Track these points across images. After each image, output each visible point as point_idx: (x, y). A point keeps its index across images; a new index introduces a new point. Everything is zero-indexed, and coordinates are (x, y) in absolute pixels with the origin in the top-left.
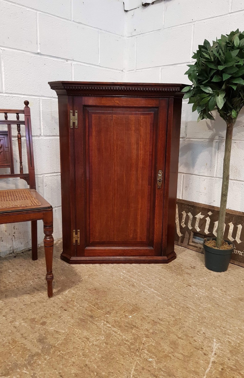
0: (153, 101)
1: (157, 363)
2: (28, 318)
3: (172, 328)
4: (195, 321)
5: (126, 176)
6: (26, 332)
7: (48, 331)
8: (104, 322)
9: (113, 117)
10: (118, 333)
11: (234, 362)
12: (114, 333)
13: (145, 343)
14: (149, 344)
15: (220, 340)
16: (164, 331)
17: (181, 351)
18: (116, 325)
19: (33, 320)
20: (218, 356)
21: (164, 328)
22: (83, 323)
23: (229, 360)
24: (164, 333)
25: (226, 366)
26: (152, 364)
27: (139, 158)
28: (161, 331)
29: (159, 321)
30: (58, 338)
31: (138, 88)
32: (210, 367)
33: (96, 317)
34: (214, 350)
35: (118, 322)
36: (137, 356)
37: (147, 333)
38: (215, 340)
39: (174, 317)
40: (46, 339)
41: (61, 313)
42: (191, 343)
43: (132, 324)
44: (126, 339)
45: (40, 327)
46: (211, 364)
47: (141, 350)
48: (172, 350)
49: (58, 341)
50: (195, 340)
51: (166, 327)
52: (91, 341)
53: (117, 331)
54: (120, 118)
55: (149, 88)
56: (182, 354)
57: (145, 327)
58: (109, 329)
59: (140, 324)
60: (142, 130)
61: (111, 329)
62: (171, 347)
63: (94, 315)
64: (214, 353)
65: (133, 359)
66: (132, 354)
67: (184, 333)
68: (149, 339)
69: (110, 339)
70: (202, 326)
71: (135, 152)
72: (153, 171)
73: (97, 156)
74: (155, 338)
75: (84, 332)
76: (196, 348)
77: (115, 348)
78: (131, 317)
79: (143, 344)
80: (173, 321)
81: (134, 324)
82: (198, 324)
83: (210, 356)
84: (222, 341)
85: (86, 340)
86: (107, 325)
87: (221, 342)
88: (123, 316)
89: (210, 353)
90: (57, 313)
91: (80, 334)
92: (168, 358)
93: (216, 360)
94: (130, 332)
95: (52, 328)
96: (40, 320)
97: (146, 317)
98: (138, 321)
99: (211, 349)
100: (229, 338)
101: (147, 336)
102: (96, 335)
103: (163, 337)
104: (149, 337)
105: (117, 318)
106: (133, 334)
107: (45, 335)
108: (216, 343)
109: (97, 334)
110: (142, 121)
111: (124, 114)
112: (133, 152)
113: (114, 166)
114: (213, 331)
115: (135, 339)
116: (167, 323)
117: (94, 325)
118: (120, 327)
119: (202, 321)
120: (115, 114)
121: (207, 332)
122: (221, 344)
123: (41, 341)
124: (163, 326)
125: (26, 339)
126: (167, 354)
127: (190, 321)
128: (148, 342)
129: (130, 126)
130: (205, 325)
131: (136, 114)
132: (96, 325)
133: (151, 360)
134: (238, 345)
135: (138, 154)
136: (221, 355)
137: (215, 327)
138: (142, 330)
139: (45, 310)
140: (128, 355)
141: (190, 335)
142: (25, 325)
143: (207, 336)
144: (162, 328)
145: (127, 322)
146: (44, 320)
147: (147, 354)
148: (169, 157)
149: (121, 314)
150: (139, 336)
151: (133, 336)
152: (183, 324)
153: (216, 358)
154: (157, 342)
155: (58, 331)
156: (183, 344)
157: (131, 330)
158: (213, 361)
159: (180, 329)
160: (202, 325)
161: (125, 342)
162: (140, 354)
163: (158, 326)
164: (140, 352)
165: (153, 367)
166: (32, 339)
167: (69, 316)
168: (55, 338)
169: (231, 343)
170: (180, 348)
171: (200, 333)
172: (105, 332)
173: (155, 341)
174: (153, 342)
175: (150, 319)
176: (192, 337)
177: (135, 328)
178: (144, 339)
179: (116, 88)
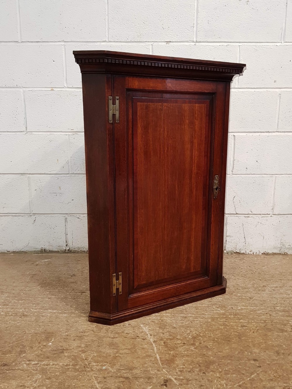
1: (112, 367)
3: (100, 334)
8: (25, 363)
10: (51, 364)
11: (168, 333)
12: (46, 366)
13: (87, 358)
14: (92, 357)
16: (94, 339)
17: (123, 347)
18: (42, 359)
20: (154, 336)
21: (92, 337)
23: (164, 334)
24: (96, 341)
25: (165, 340)
26: (109, 370)
28: (93, 341)
29: (83, 334)
32: (155, 346)
33: (12, 363)
34: (148, 333)
35: (42, 355)
36: (89, 371)
37: (80, 349)
38: (142, 326)
42: (126, 337)
44: (65, 364)
46: (154, 344)
47: (89, 365)
48: (115, 350)
50: (127, 333)
51: (93, 335)
52: (28, 385)
53: (49, 363)
56: (126, 349)
57: (74, 345)
59: (66, 345)
61: (39, 365)
62: (113, 349)
63: (6, 362)
64: (149, 335)
65: (88, 376)
66: (83, 373)
67: (113, 332)
69: (49, 373)
74: (92, 349)
76: (133, 339)
77: (62, 377)
78: (51, 344)
81: (62, 348)
83: (148, 339)
86: (31, 363)
87: (147, 325)
88: (42, 347)
89: (146, 336)
92: (118, 358)
93: (155, 339)
94: (63, 357)
97: (67, 337)
98: (63, 344)
99: (145, 333)
100: (150, 319)
101: (83, 352)
102: (29, 378)
103: (99, 345)
104: (86, 352)
105: (37, 352)
106: (69, 357)
108: (144, 327)
109: (29, 376)
115: (74, 360)
116: (93, 332)
118: (48, 358)
121: (131, 323)
124: (91, 336)
126: (114, 355)
128: (89, 355)
132: (19, 369)
133: (104, 368)
134: (161, 321)
136: (155, 334)
138: (74, 349)
140: (81, 376)
141: (120, 332)
143: (133, 325)
144: (91, 338)
145: (51, 350)
147: (97, 365)
149: (37, 347)
150: (75, 356)
151: (70, 359)
153: (154, 338)
154: (97, 351)
156: (120, 341)
157: (62, 355)
158: (153, 341)
159: (107, 331)
161: (66, 367)
162: (91, 369)
163: (86, 338)
164: (89, 367)
165: (111, 372)
169: (155, 322)
170: (121, 345)
171: (126, 326)
172: (37, 370)
173: (94, 352)
174: (93, 353)
175: (73, 336)
176: (123, 332)
177: (65, 351)
178: (83, 355)
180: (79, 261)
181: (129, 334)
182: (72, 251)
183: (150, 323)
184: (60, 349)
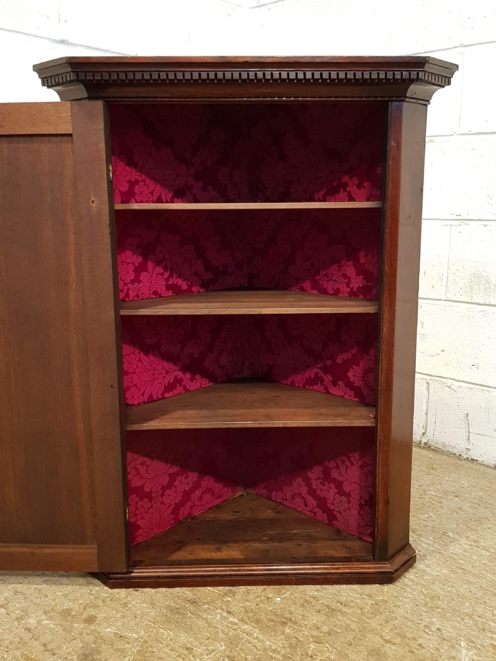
2: (55, 608)
3: (370, 621)
4: (417, 606)
6: (53, 639)
7: (101, 636)
8: (221, 614)
10: (255, 635)
12: (245, 635)
13: (315, 655)
14: (324, 658)
15: (474, 643)
16: (352, 627)
18: (249, 619)
19: (67, 613)
21: (353, 621)
22: (177, 616)
24: (354, 632)
28: (347, 628)
29: (340, 606)
30: (123, 651)
33: (205, 603)
35: (252, 612)
37: (316, 633)
38: (463, 644)
39: (371, 597)
40: (99, 653)
41: (126, 597)
42: (413, 652)
43: (282, 616)
44: (274, 648)
45: (83, 628)
49: (125, 657)
50: (420, 645)
51: (357, 618)
52: (197, 653)
53: (251, 632)
57: (312, 620)
58: (235, 627)
59: (299, 615)
61: (237, 627)
63: (199, 598)
67: (396, 631)
68: (321, 646)
69: (238, 650)
70: (433, 615)
74: (335, 643)
75: (180, 636)
78: (279, 599)
79: (311, 657)
80: (371, 605)
81: (288, 616)
82: (425, 612)
84: (480, 645)
85: (185, 652)
86: (229, 618)
87: (476, 648)
88: (263, 598)
90: (117, 596)
91: (171, 640)
94: (280, 633)
95: (109, 630)
96: (82, 614)
97: (312, 600)
98: (296, 609)
100: (492, 638)
101: (318, 641)
102: (207, 642)
103: (353, 641)
104: (321, 643)
105: (250, 604)
106: (288, 638)
107: (95, 645)
108: (467, 649)
109: (209, 638)
114: (458, 625)
115: (293, 647)
116: (359, 612)
117: (200, 619)
118: (258, 621)
119: (432, 604)
121: (445, 628)
122: (476, 651)
123: (87, 658)
124: (351, 617)
125: (53, 655)
127: (407, 606)
128: (321, 652)
130: (440, 612)
132: (205, 619)
137: (463, 616)
138: (307, 628)
139: (91, 591)
141: (410, 635)
142: (49, 624)
143: (445, 635)
144: (349, 622)
145: (272, 611)
146: (92, 612)
148: (394, 276)
149: (257, 595)
150: (299, 641)
151: (287, 641)
152: (393, 612)
154: (340, 652)
155: (123, 635)
156: (396, 655)
157: (281, 628)
159: (387, 622)
160: (433, 613)
161: (270, 654)
163: (340, 617)
166: (68, 653)
167: (144, 602)
168: (117, 650)
171: (431, 630)
172: (227, 634)
173: (335, 650)
174: (331, 652)
175: (322, 603)
176: (414, 639)
177: (289, 624)
178: (312, 646)
179: (232, 74)
180: (434, 469)
181: (423, 648)
182: (432, 448)
183: (484, 647)
184: (286, 616)
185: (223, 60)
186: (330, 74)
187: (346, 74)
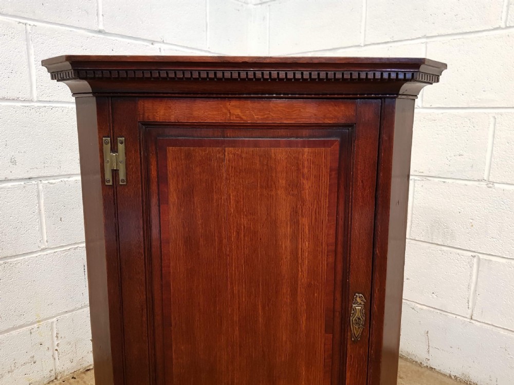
0: (337, 108)
5: (263, 307)
9: (226, 154)
27: (300, 261)
31: (294, 74)
54: (244, 155)
55: (329, 73)
60: (307, 187)
71: (286, 244)
72: (338, 296)
73: (183, 256)
110: (306, 163)
111: (256, 145)
112: (284, 246)
113: (232, 283)
120: (233, 144)
129: (274, 175)
131: (290, 144)
135: (297, 248)
148: (384, 258)
179: (231, 73)
185: (222, 60)
186: (327, 74)
187: (343, 74)
